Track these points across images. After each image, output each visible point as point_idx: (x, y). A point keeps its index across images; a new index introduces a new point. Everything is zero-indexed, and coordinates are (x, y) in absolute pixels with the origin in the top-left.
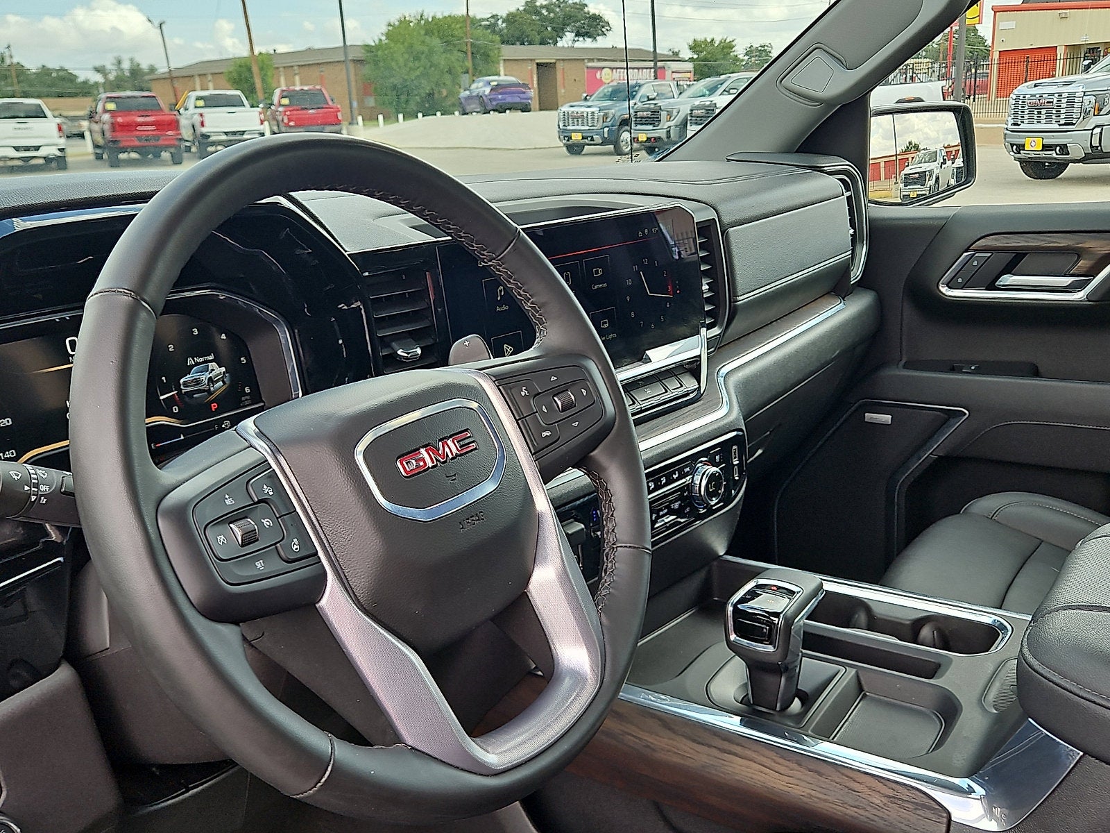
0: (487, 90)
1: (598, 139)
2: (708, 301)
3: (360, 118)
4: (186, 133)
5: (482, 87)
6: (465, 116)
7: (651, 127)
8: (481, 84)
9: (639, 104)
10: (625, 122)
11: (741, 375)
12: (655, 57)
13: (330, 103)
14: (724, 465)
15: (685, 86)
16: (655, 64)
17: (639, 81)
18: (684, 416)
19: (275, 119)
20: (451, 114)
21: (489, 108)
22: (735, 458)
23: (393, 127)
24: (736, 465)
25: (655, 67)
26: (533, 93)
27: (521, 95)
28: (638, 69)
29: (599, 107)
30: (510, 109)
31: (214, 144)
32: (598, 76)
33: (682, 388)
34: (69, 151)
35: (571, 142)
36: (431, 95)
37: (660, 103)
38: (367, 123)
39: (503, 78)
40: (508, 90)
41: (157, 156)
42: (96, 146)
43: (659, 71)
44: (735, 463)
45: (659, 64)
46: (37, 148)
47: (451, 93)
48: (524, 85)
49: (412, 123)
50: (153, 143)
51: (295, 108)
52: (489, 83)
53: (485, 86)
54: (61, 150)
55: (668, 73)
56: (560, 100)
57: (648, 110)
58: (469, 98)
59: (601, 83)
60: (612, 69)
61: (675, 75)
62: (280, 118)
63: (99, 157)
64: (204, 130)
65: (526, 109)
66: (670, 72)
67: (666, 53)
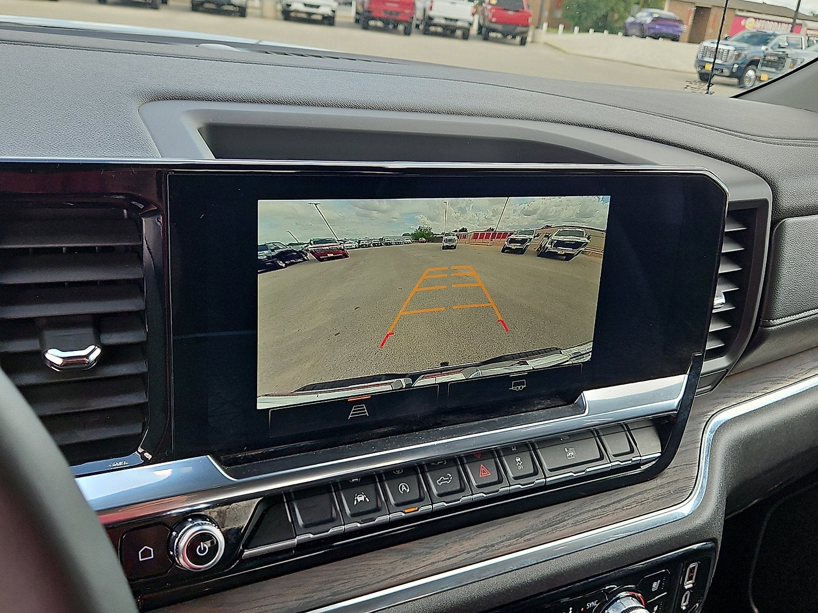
0: (649, 20)
1: (726, 72)
2: (722, 317)
3: (545, 25)
4: (419, 14)
5: (645, 16)
6: (626, 37)
7: (773, 70)
8: (645, 14)
9: (770, 51)
10: (754, 63)
11: (743, 429)
12: (796, 14)
13: (526, 8)
14: (666, 593)
15: (815, 42)
16: (794, 21)
17: (776, 32)
18: (619, 505)
19: (483, 14)
20: (615, 33)
21: (647, 34)
22: (690, 578)
23: (568, 36)
24: (689, 589)
25: (793, 24)
26: (685, 28)
27: (676, 29)
28: (778, 22)
29: (736, 48)
30: (662, 37)
31: (435, 25)
32: (743, 23)
33: (633, 455)
34: (338, 13)
35: (703, 71)
36: (605, 17)
37: (787, 51)
38: (550, 29)
39: (666, 12)
40: (667, 22)
41: (395, 27)
42: (357, 13)
43: (796, 26)
44: (686, 587)
45: (798, 21)
46: (318, 7)
47: (622, 18)
48: (680, 21)
49: (585, 35)
50: (394, 17)
51: (500, 8)
52: (651, 14)
53: (647, 16)
54: (334, 11)
55: (804, 30)
56: (706, 37)
57: (776, 55)
58: (633, 24)
59: (744, 28)
60: (756, 19)
61: (809, 32)
62: (486, 13)
63: (357, 21)
64: (431, 13)
65: (675, 39)
66: (806, 28)
67: (807, 14)
